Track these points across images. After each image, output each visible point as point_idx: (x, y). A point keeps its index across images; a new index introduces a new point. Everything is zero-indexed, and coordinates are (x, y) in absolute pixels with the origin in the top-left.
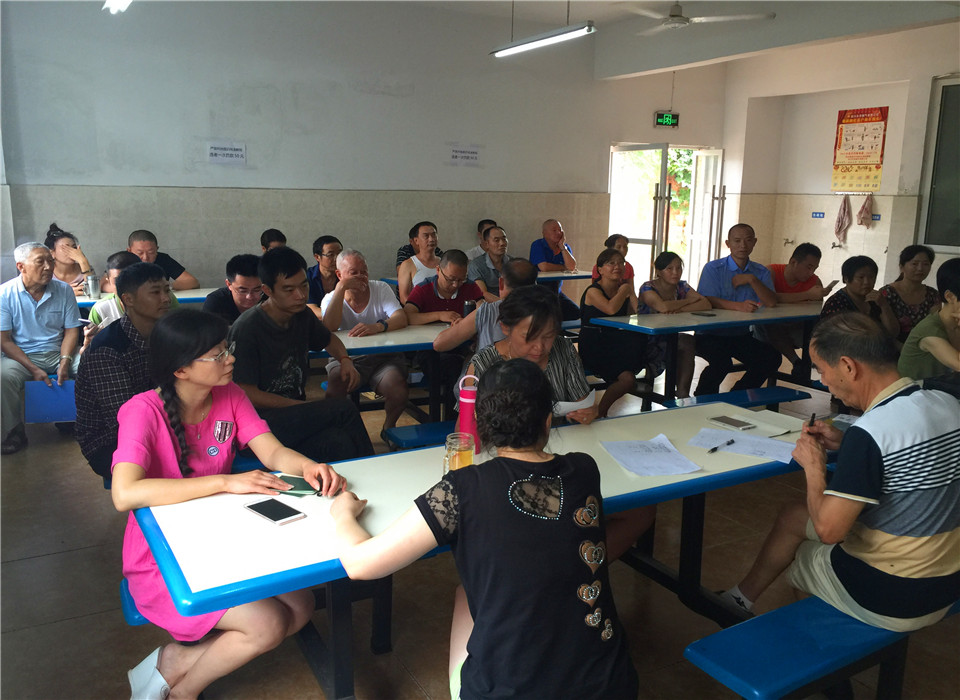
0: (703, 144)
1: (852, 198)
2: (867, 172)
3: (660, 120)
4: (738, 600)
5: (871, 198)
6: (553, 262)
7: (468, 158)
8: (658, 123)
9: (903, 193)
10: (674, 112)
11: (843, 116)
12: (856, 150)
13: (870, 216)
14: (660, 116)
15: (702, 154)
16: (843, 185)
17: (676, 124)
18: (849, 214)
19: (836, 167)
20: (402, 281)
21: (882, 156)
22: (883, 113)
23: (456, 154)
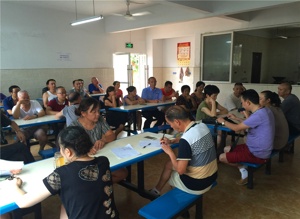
0: (141, 53)
1: (183, 68)
2: (186, 61)
3: (127, 46)
4: (156, 192)
5: (188, 68)
6: (96, 91)
9: (196, 66)
10: (131, 43)
11: (179, 44)
12: (183, 54)
13: (188, 73)
14: (127, 44)
15: (141, 56)
16: (180, 64)
17: (132, 47)
18: (183, 73)
19: (178, 59)
20: (44, 100)
21: (190, 56)
22: (189, 44)
23: (61, 56)
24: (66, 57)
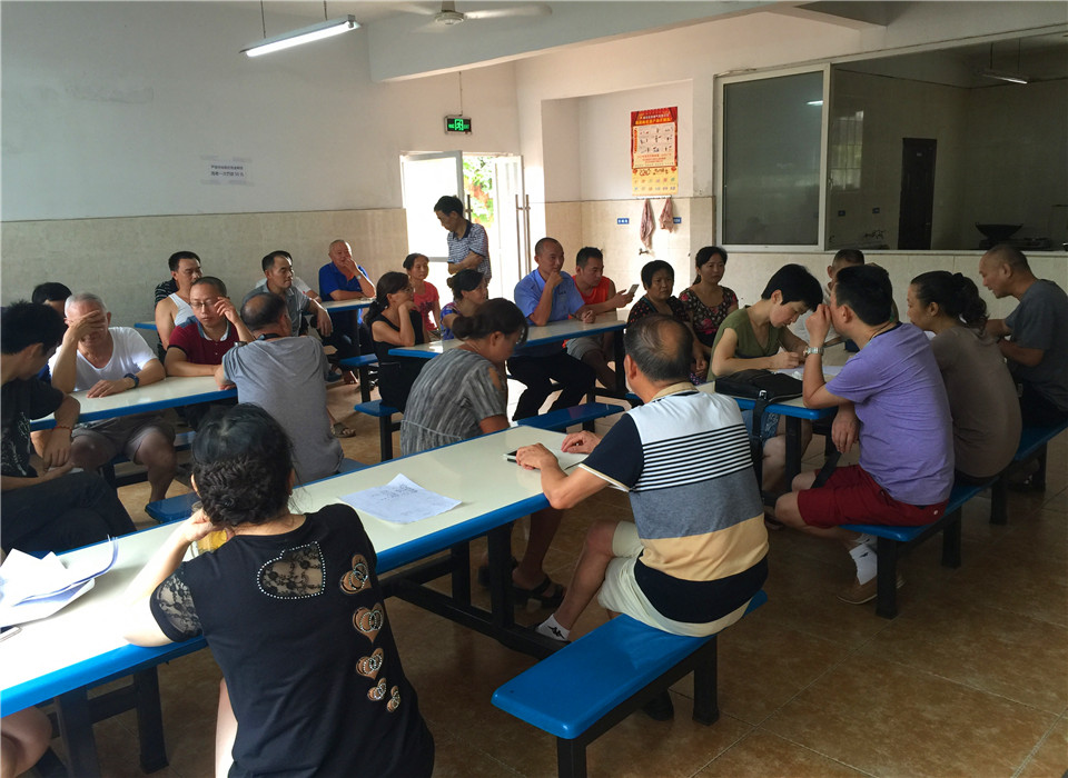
0: (501, 150)
1: (653, 203)
2: (664, 175)
3: (451, 126)
4: (554, 630)
5: (670, 201)
6: (348, 290)
7: (232, 174)
8: (449, 129)
9: (698, 194)
10: (467, 115)
11: (635, 117)
12: (652, 152)
13: (671, 220)
14: (451, 121)
15: (502, 161)
16: (643, 189)
17: (469, 130)
18: (652, 218)
19: (635, 171)
20: (162, 324)
21: (676, 157)
22: (673, 114)
23: (215, 170)
24: (234, 171)
